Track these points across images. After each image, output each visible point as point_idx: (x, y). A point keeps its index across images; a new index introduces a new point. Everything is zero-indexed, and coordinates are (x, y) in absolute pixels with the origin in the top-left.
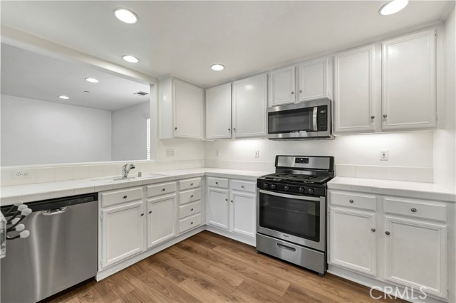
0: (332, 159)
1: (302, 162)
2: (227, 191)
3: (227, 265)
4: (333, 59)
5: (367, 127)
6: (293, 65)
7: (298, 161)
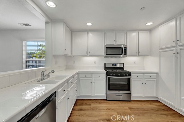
0: (123, 64)
1: (114, 65)
2: (91, 79)
3: (104, 109)
4: (127, 32)
5: (135, 54)
6: (115, 31)
7: (113, 65)
